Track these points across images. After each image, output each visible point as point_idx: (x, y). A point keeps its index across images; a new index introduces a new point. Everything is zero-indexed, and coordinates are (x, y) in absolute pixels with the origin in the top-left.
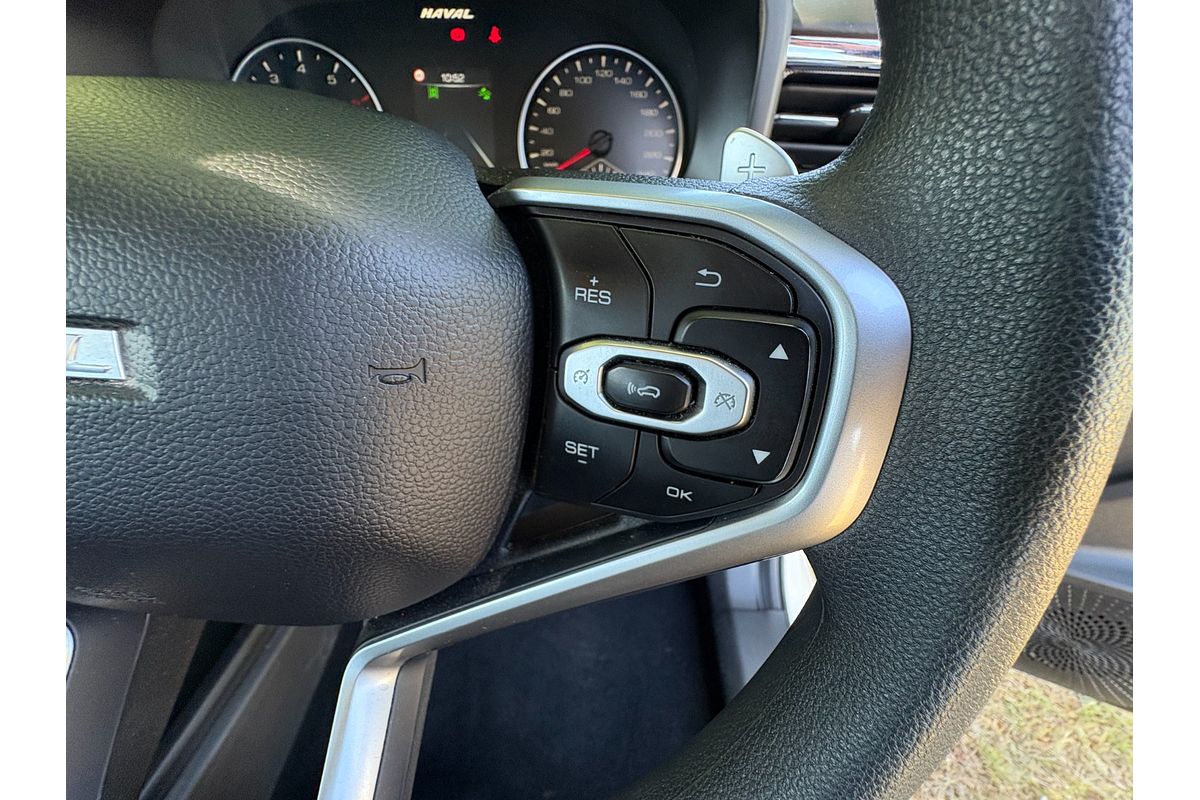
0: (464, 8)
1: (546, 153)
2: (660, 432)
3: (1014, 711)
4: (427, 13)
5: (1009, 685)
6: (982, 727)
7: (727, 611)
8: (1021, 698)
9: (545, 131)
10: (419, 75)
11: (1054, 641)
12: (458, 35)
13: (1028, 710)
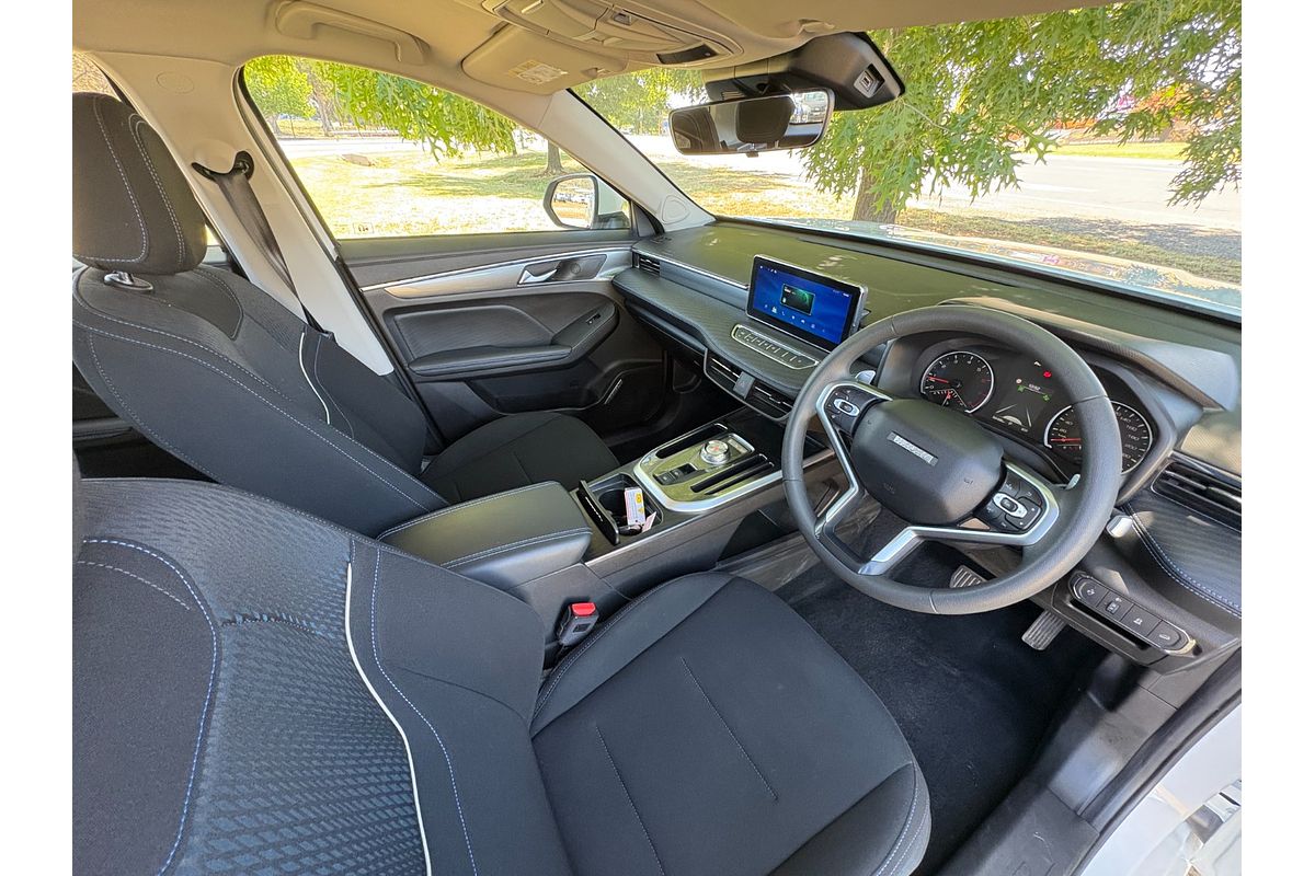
1: (1061, 430)
9: (1066, 422)
10: (1019, 381)
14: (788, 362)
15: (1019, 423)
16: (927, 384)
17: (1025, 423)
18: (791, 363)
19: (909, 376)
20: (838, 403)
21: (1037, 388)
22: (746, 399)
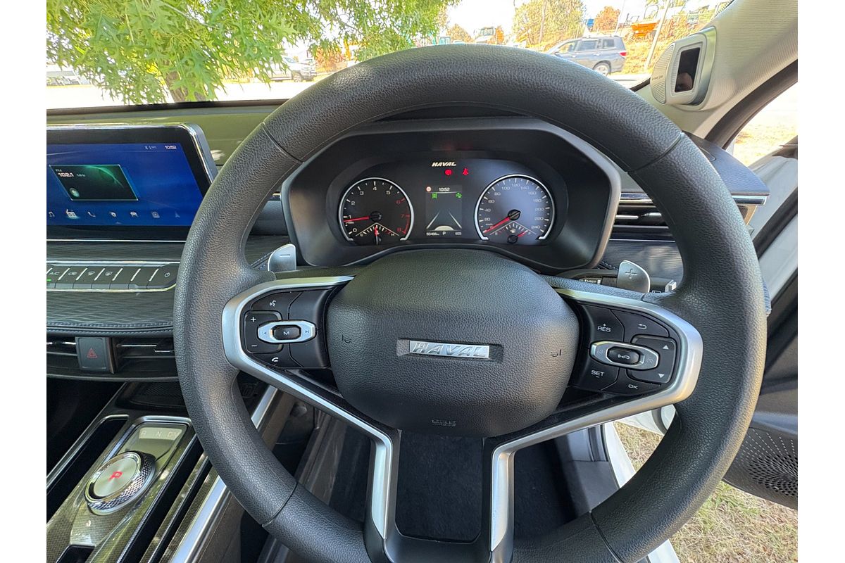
0: (452, 162)
1: (487, 219)
2: (627, 368)
3: (774, 539)
4: (435, 164)
5: (768, 520)
6: (752, 550)
7: (572, 461)
8: (778, 530)
9: (487, 210)
10: (429, 189)
11: (789, 477)
12: (448, 173)
13: (784, 539)
14: (148, 285)
15: (450, 229)
16: (348, 228)
17: (455, 227)
18: (154, 284)
19: (328, 230)
20: (266, 333)
21: (447, 190)
22: (118, 372)
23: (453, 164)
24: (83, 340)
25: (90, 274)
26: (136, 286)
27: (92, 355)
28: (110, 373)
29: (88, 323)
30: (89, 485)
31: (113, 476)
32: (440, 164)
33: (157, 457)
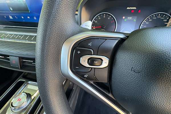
0: (135, 7)
4: (128, 8)
9: (145, 26)
14: (31, 41)
21: (131, 18)
22: (21, 68)
23: (135, 8)
24: (12, 57)
25: (15, 36)
26: (28, 41)
27: (14, 62)
28: (19, 68)
29: (12, 51)
30: (11, 102)
31: (18, 100)
32: (130, 8)
33: (32, 95)
